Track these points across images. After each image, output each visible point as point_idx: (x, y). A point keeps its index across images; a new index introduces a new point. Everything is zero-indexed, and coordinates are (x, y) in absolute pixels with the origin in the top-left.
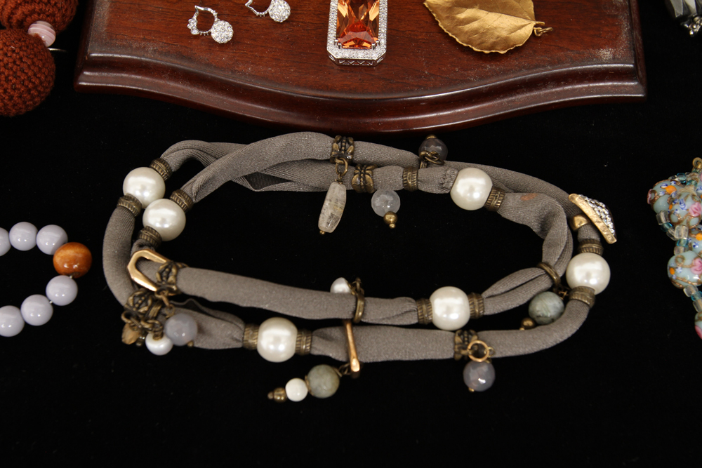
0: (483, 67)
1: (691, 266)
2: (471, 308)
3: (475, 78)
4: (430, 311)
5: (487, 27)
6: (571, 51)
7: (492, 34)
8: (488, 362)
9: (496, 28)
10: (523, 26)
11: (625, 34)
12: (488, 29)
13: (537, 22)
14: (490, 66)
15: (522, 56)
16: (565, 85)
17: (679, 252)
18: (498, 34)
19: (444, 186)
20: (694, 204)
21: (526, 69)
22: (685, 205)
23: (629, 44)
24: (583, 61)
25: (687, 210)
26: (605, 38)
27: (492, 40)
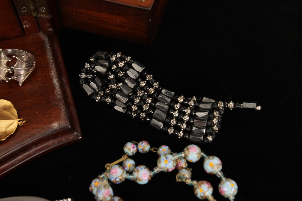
6: (39, 128)
10: (12, 123)
11: (63, 112)
13: (19, 119)
15: (15, 138)
23: (66, 117)
25: (103, 194)
26: (54, 117)
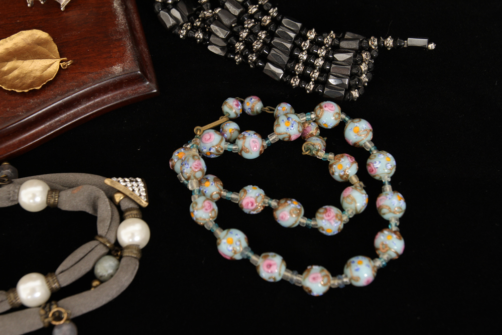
0: (27, 103)
1: (203, 207)
2: (48, 285)
3: (23, 112)
4: (16, 297)
5: (25, 72)
6: (92, 73)
7: (30, 76)
8: (68, 322)
9: (31, 71)
10: (51, 65)
11: (129, 50)
12: (26, 74)
13: (62, 59)
14: (33, 100)
15: (55, 87)
16: (95, 99)
17: (195, 199)
18: (34, 75)
19: (11, 199)
20: (195, 162)
21: (60, 96)
22: (188, 164)
23: (134, 57)
24: (101, 79)
25: (191, 168)
26: (115, 57)
27: (30, 81)
